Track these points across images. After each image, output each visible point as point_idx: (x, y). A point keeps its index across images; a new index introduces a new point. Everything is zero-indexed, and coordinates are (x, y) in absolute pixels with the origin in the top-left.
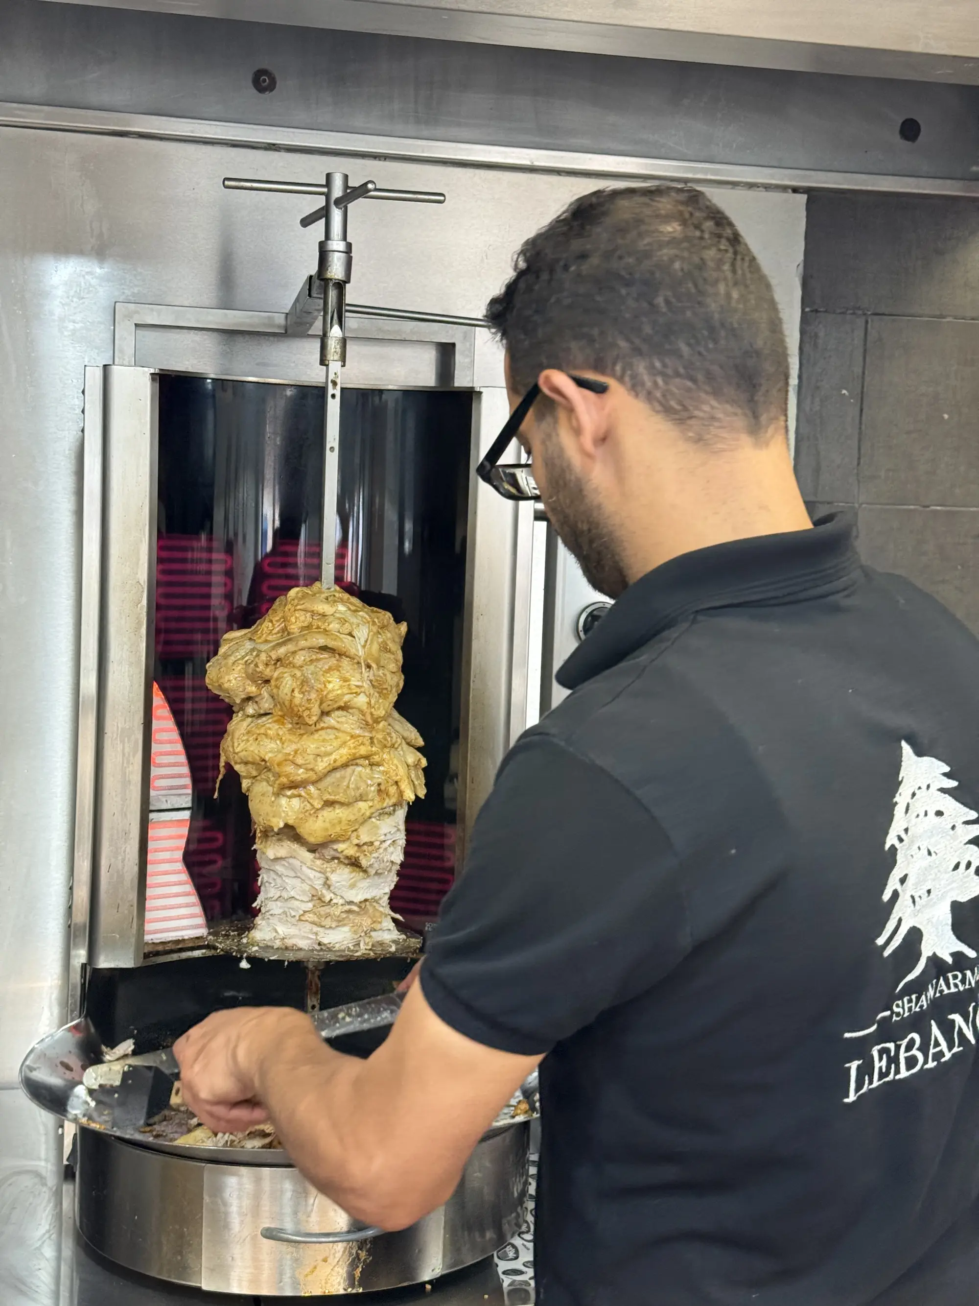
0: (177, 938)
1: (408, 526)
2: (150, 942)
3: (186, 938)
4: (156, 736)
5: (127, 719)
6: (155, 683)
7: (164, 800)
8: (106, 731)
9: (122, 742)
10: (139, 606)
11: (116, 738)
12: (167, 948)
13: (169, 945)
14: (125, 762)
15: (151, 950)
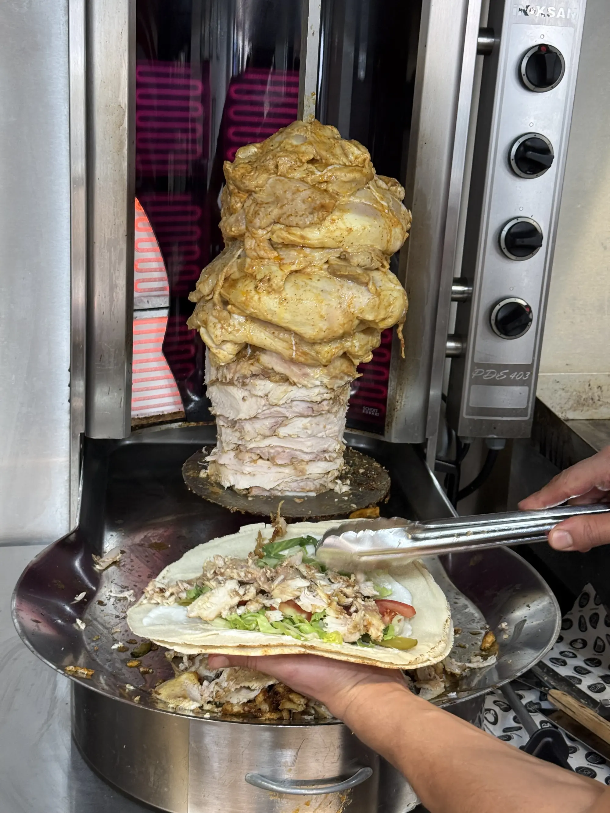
0: (158, 414)
1: (362, 58)
2: (136, 417)
3: (166, 413)
4: (139, 245)
5: (113, 231)
6: (136, 199)
7: (145, 300)
8: (95, 241)
9: (110, 251)
10: (121, 128)
11: (104, 247)
12: (150, 422)
13: (152, 419)
14: (112, 268)
15: (137, 424)
